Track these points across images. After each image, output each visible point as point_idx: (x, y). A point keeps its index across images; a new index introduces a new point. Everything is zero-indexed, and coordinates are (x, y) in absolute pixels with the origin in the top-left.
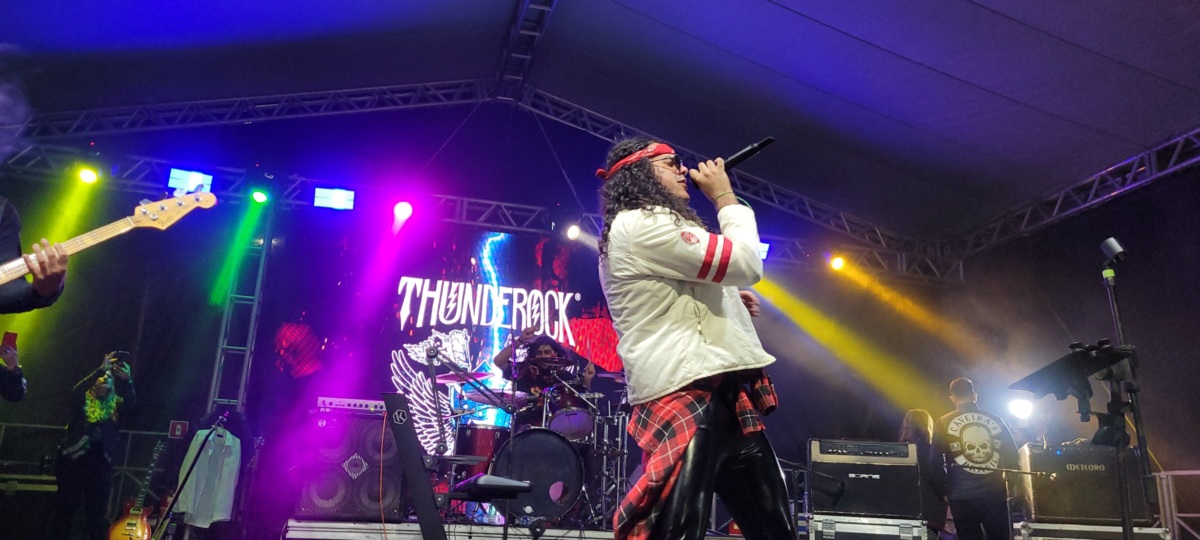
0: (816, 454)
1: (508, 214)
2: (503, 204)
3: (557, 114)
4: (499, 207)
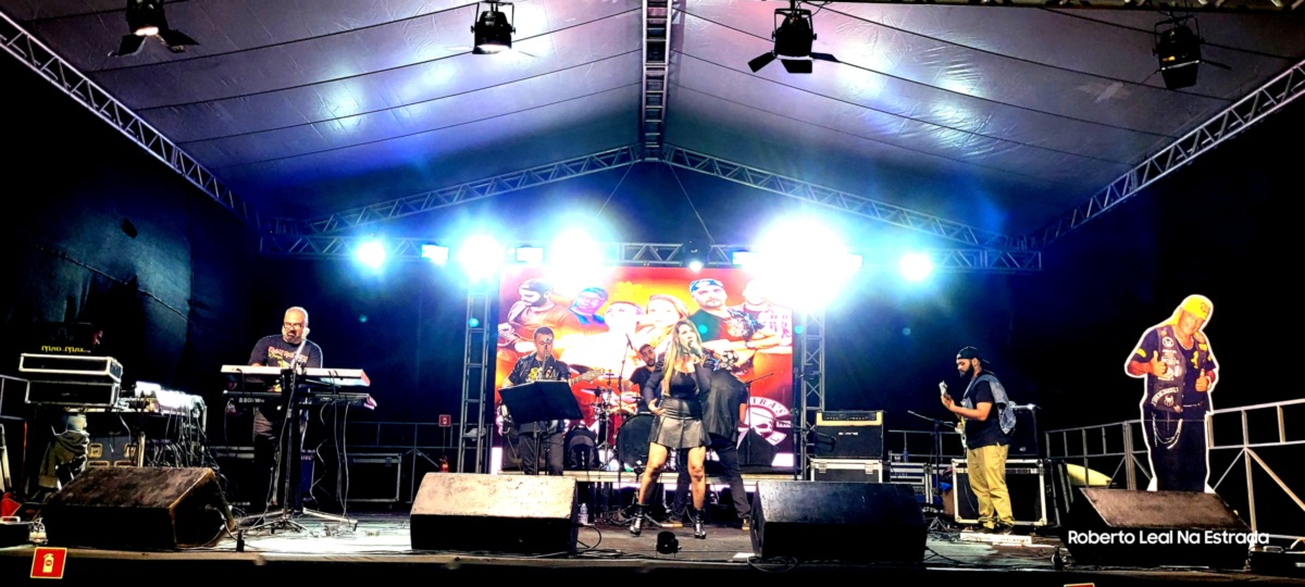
0: (820, 421)
1: (654, 251)
2: (651, 245)
4: (648, 247)
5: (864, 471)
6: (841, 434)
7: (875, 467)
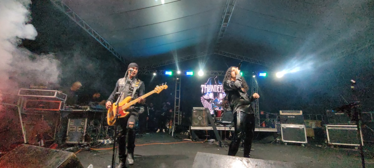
0: (281, 113)
1: (218, 73)
3: (224, 55)
5: (299, 128)
6: (289, 117)
7: (303, 127)
